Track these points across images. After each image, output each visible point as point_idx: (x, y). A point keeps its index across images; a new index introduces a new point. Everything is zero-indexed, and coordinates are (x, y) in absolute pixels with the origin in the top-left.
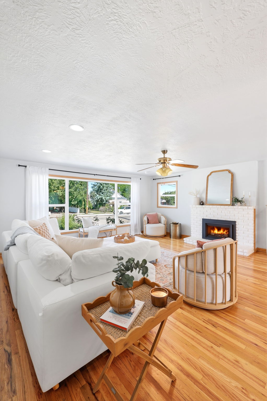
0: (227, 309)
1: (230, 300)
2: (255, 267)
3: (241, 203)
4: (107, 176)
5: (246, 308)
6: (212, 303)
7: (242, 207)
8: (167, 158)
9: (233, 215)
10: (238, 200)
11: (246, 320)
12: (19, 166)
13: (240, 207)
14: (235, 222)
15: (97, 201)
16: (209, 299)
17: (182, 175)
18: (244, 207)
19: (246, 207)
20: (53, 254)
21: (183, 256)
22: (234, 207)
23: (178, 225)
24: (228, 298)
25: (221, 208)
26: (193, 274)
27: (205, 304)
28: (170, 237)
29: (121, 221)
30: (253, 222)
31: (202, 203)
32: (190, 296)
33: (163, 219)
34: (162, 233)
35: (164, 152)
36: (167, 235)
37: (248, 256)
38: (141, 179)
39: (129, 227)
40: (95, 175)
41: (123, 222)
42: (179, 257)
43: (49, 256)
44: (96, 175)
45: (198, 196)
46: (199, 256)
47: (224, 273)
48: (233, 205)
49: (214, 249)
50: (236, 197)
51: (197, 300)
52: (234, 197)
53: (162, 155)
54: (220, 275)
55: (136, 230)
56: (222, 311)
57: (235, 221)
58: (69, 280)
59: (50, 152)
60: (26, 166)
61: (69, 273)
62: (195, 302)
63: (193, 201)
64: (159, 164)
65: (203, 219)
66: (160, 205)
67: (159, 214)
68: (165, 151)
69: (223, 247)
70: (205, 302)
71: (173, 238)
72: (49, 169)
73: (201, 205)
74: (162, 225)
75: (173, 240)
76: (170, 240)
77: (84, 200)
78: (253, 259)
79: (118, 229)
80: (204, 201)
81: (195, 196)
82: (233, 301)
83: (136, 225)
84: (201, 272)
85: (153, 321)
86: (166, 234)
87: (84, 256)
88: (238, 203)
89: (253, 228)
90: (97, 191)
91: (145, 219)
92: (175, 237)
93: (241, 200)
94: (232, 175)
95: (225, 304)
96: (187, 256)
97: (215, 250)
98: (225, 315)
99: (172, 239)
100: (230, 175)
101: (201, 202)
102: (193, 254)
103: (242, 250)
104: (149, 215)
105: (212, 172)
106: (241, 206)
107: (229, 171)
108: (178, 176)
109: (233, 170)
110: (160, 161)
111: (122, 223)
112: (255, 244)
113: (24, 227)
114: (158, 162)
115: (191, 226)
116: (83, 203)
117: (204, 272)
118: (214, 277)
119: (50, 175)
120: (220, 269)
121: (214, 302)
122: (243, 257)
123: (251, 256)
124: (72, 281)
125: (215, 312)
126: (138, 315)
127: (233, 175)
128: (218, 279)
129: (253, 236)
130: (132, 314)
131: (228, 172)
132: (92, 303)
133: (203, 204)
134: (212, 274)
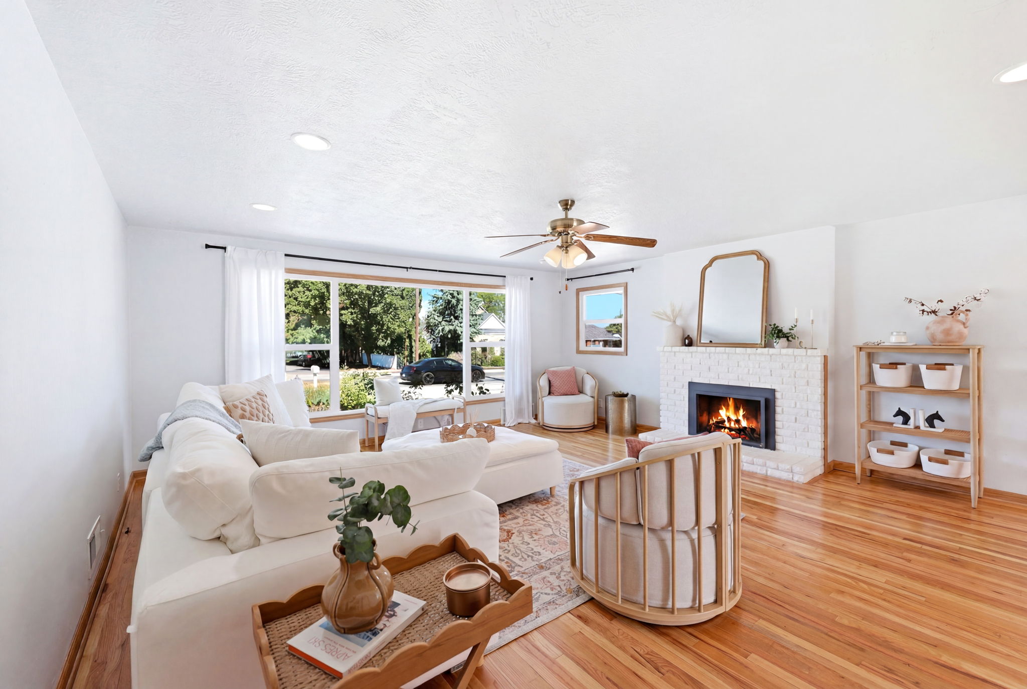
0: (706, 626)
1: (716, 602)
2: (826, 515)
3: (788, 340)
4: (440, 271)
5: (762, 623)
6: (663, 608)
7: (790, 351)
8: (572, 219)
9: (768, 372)
10: (780, 331)
11: (753, 656)
12: (206, 248)
13: (784, 351)
14: (773, 391)
15: (443, 338)
16: (655, 597)
17: (638, 268)
18: (798, 352)
19: (801, 352)
20: (198, 470)
21: (589, 479)
22: (771, 350)
23: (626, 398)
24: (708, 596)
25: (736, 353)
26: (613, 526)
27: (644, 609)
28: (607, 431)
29: (482, 388)
30: (819, 391)
31: (688, 342)
32: (609, 588)
33: (589, 384)
34: (587, 419)
35: (567, 205)
36: (600, 424)
37: (803, 484)
38: (532, 279)
39: (503, 402)
40: (407, 268)
41: (488, 390)
42: (582, 483)
43: (184, 476)
44: (410, 268)
45: (679, 322)
46: (628, 479)
47: (697, 528)
48: (768, 345)
49: (666, 461)
50: (775, 325)
51: (625, 600)
52: (771, 325)
53: (559, 213)
54: (685, 532)
55: (519, 412)
56: (690, 630)
57: (773, 388)
58: (246, 539)
59: (271, 209)
60: (225, 248)
61: (247, 520)
62: (618, 605)
63: (666, 334)
64: (554, 236)
65: (689, 383)
66: (583, 347)
67: (581, 370)
68: (568, 200)
69: (693, 455)
70: (645, 604)
71: (614, 433)
72: (286, 255)
73: (686, 346)
74: (585, 400)
75: (615, 440)
76: (607, 438)
77: (410, 337)
78: (820, 491)
79: (469, 409)
80: (694, 335)
81: (670, 323)
82: (722, 605)
83: (520, 400)
84: (635, 523)
85: (420, 655)
86: (596, 423)
87: (281, 477)
88: (780, 341)
89: (819, 407)
90: (442, 313)
91: (543, 382)
92: (620, 431)
93: (789, 331)
94: (765, 263)
95: (699, 610)
96: (598, 480)
97: (670, 464)
98: (698, 640)
99: (611, 436)
100: (761, 263)
101: (686, 339)
102: (612, 474)
103: (788, 467)
104: (554, 373)
105: (715, 259)
106: (788, 347)
107: (760, 256)
108: (629, 270)
109: (768, 253)
110: (554, 229)
111: (485, 393)
112: (825, 449)
113: (195, 401)
114: (551, 231)
115: (662, 401)
116: (407, 343)
117: (642, 522)
118: (667, 536)
119: (289, 271)
120: (684, 517)
121: (670, 605)
122: (790, 484)
123: (814, 481)
124: (257, 542)
125: (671, 632)
126: (395, 638)
127: (767, 265)
128: (677, 544)
129: (820, 430)
130: (375, 634)
131: (755, 257)
132: (285, 602)
133: (690, 344)
134: (663, 529)
